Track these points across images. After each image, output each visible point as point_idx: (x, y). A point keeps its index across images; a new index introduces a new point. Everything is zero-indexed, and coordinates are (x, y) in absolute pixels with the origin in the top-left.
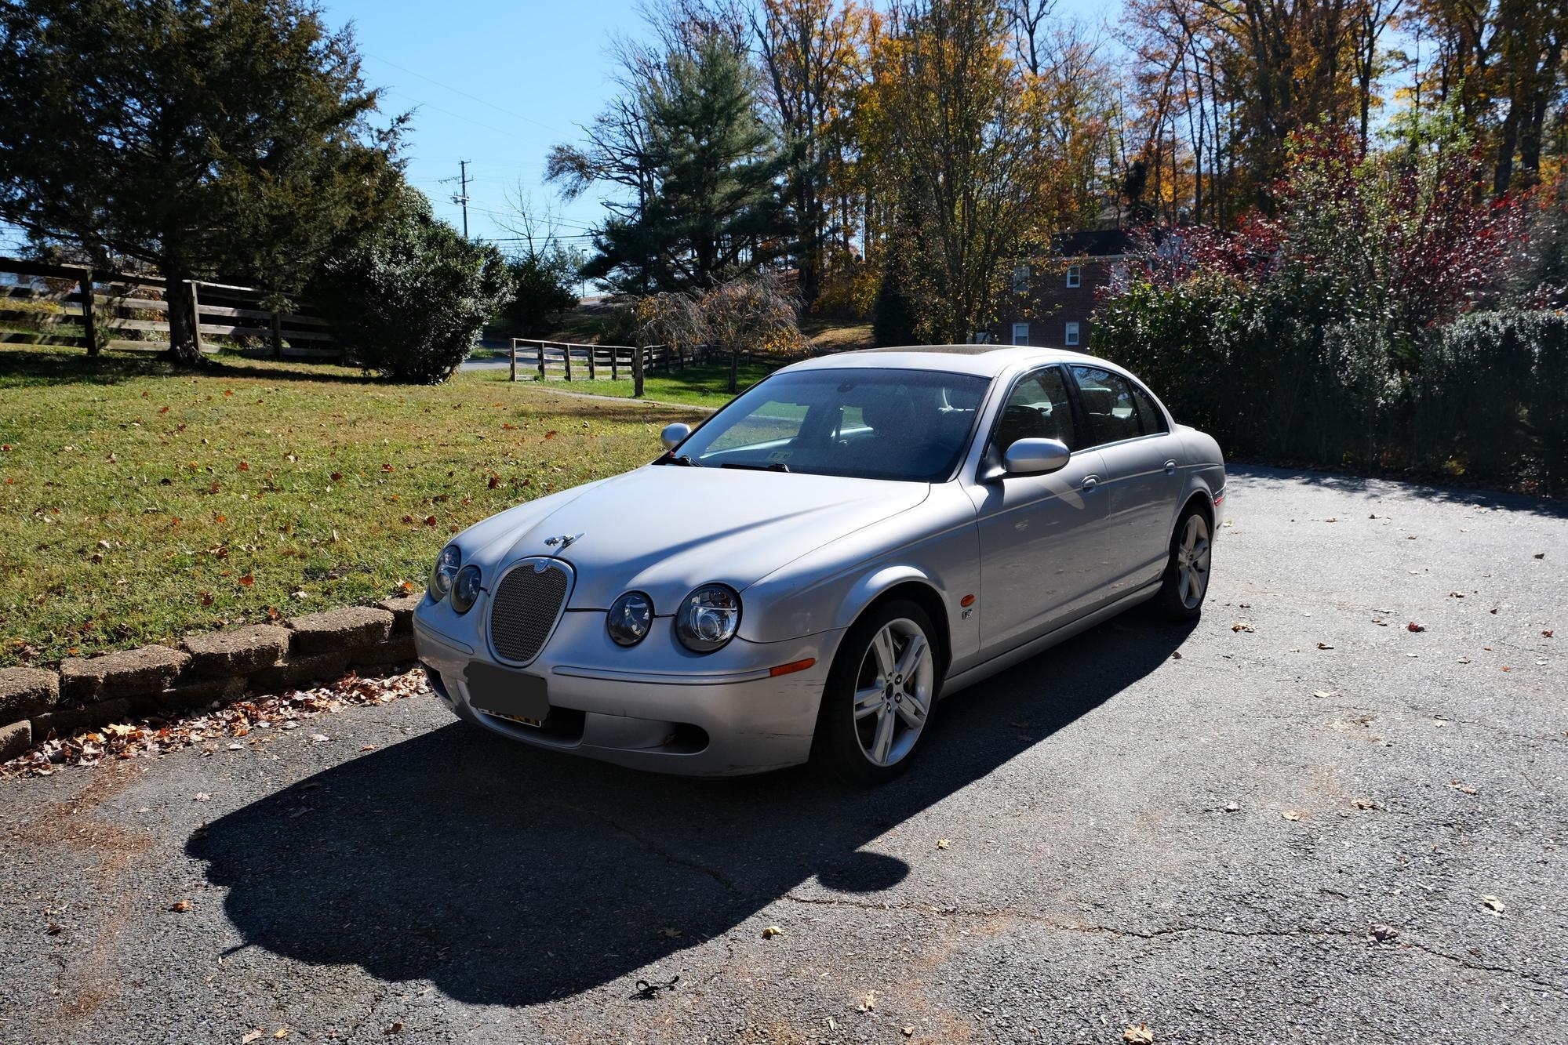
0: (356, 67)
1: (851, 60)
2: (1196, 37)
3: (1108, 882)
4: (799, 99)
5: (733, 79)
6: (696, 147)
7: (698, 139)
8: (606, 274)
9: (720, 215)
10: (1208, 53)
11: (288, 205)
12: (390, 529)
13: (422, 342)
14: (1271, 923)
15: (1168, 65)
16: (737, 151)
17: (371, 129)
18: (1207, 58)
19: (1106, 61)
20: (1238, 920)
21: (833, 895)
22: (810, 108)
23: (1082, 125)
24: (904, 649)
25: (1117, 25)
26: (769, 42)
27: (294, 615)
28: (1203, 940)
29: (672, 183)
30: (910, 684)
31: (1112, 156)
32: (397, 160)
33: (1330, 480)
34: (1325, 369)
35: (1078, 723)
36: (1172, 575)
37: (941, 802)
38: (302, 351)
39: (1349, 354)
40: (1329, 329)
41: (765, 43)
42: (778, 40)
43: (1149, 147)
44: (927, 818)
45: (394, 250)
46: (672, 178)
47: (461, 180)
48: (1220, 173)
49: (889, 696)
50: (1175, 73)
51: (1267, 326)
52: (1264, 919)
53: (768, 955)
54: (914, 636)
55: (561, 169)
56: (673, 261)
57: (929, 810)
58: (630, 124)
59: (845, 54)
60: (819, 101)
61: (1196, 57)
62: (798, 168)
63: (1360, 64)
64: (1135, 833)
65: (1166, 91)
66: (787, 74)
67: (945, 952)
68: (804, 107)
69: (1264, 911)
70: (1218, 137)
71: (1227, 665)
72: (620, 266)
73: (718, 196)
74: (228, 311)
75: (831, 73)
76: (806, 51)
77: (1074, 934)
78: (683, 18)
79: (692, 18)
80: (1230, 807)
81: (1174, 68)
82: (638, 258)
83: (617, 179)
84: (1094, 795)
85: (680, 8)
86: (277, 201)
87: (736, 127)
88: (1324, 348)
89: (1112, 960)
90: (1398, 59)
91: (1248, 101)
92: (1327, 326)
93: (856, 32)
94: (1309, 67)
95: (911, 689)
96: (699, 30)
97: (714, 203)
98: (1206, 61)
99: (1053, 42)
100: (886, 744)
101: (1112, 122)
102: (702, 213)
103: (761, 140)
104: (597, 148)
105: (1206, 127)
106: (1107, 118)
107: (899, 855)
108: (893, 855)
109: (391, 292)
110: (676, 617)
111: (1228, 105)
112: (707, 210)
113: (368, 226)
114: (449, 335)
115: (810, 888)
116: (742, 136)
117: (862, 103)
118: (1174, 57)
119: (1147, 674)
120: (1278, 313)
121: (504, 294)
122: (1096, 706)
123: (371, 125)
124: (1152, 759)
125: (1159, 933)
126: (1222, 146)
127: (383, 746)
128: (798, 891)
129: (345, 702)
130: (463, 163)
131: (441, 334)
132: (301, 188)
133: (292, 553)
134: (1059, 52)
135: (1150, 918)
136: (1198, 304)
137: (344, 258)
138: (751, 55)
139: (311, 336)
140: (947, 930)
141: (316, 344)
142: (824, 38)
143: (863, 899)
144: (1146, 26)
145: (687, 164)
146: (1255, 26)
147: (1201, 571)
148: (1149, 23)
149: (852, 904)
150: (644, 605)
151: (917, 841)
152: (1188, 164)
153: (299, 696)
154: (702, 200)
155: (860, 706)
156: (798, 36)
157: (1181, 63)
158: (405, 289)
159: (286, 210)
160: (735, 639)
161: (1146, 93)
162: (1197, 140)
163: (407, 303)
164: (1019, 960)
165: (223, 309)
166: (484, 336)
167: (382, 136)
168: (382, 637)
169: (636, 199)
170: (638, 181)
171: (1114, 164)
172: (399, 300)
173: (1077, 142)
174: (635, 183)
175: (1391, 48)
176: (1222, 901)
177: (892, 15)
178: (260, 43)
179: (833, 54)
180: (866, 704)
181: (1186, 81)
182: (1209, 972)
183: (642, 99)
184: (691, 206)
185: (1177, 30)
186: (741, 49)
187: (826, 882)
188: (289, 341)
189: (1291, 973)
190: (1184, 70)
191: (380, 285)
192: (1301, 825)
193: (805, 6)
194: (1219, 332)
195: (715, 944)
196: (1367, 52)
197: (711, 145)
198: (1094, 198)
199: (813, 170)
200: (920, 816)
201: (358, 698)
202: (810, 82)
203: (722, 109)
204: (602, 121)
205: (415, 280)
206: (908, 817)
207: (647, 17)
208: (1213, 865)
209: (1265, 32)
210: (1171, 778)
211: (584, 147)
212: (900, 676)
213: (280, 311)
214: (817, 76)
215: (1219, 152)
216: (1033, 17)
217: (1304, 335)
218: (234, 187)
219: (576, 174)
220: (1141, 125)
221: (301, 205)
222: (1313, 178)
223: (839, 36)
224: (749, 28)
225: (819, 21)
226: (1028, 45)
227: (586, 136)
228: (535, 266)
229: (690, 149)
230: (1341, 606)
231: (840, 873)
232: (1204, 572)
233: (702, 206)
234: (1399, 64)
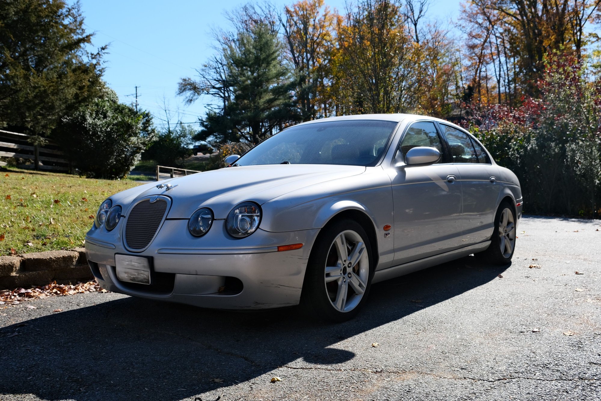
0: (81, 23)
1: (327, 38)
2: (495, 27)
3: (470, 358)
4: (302, 57)
5: (269, 44)
6: (252, 77)
7: (253, 73)
8: (206, 139)
9: (263, 110)
10: (501, 34)
11: (44, 86)
12: (82, 221)
13: (110, 159)
14: (562, 376)
15: (482, 40)
16: (271, 79)
17: (88, 53)
18: (501, 36)
19: (452, 38)
20: (543, 374)
21: (312, 365)
22: (308, 61)
23: (441, 69)
24: (352, 249)
25: (457, 21)
26: (288, 29)
27: (24, 252)
28: (524, 383)
29: (239, 94)
30: (356, 269)
31: (457, 84)
32: (100, 69)
33: (573, 219)
34: (568, 167)
35: (449, 300)
36: (495, 238)
37: (374, 329)
38: (50, 167)
39: (580, 158)
40: (570, 146)
41: (286, 29)
42: (293, 28)
43: (474, 80)
44: (366, 335)
45: (97, 113)
46: (240, 92)
47: (135, 96)
48: (510, 91)
49: (344, 273)
50: (486, 44)
51: (537, 146)
52: (559, 374)
53: (273, 389)
54: (358, 242)
55: (185, 90)
56: (239, 133)
57: (367, 332)
58: (219, 68)
59: (325, 35)
60: (313, 57)
61: (496, 37)
62: (302, 87)
63: (576, 39)
64: (483, 340)
65: (482, 53)
66: (297, 45)
67: (376, 388)
68: (305, 61)
69: (558, 371)
70: (508, 75)
71: (527, 280)
72: (214, 135)
73: (262, 100)
74: (12, 145)
75: (318, 44)
76: (306, 33)
77: (450, 380)
78: (246, 18)
79: (250, 18)
80: (534, 330)
81: (485, 41)
82: (222, 131)
83: (212, 94)
84: (459, 326)
85: (245, 13)
86: (38, 84)
87: (271, 67)
88: (567, 156)
89: (473, 391)
90: (594, 37)
91: (522, 57)
92: (568, 145)
93: (330, 24)
94: (551, 40)
95: (357, 270)
96: (254, 23)
97: (260, 104)
98: (501, 38)
99: (426, 30)
100: (343, 300)
101: (456, 68)
102: (254, 109)
103: (283, 74)
104: (203, 79)
105: (502, 70)
106: (454, 65)
107: (350, 349)
108: (346, 349)
109: (95, 133)
110: (226, 221)
111: (512, 59)
112: (257, 107)
113: (85, 100)
114: (124, 156)
115: (300, 362)
116: (274, 71)
117: (334, 56)
118: (485, 37)
119: (485, 283)
120: (543, 141)
121: (152, 137)
122: (458, 294)
123: (88, 51)
124: (490, 314)
125: (499, 380)
126: (510, 79)
127: (66, 310)
128: (292, 364)
129: (48, 294)
130: (136, 87)
131: (120, 155)
132: (51, 79)
133: (28, 228)
134: (429, 34)
135: (493, 373)
136: (502, 138)
137: (71, 116)
138: (278, 35)
139: (55, 160)
140: (377, 379)
141: (57, 164)
142: (315, 27)
143: (329, 367)
144: (471, 21)
145: (247, 85)
146: (523, 21)
147: (511, 240)
148: (472, 20)
149: (323, 369)
150: (209, 216)
151: (360, 344)
152: (494, 88)
153: (23, 291)
154: (254, 103)
155: (328, 275)
156: (302, 26)
157: (489, 40)
158: (101, 131)
159: (42, 89)
160: (258, 229)
161: (472, 53)
162: (498, 75)
163: (103, 139)
164: (419, 390)
165: (9, 144)
166: (142, 158)
167: (93, 57)
168: (72, 264)
169: (222, 104)
170: (223, 95)
171: (458, 87)
172: (99, 137)
173: (439, 77)
174: (221, 97)
175: (590, 32)
176: (534, 366)
177: (348, 16)
178: (33, 7)
179: (319, 35)
180: (331, 275)
181: (491, 47)
182: (528, 395)
183: (225, 56)
184: (249, 106)
185: (486, 24)
186: (274, 32)
187: (308, 359)
188: (43, 162)
189: (576, 396)
190: (490, 42)
191: (89, 130)
192: (575, 337)
193: (305, 13)
194: (513, 150)
195: (243, 385)
196: (578, 34)
197: (259, 76)
198: (448, 104)
199: (310, 88)
200: (362, 335)
201: (56, 293)
202: (308, 48)
203: (264, 59)
204: (206, 66)
205: (107, 128)
206: (355, 335)
207: (229, 18)
208: (527, 352)
209: (529, 24)
210: (501, 320)
211: (196, 79)
212: (350, 263)
213: (38, 144)
214: (311, 45)
215: (509, 82)
216: (416, 18)
217: (556, 150)
218: (16, 76)
219: (192, 92)
220: (470, 69)
221: (50, 86)
222: (557, 76)
223: (322, 27)
224: (278, 23)
225: (312, 20)
226: (414, 31)
227: (198, 74)
228: (170, 136)
229: (248, 78)
230: (585, 260)
231: (316, 356)
232: (513, 240)
233: (254, 106)
234: (595, 39)
